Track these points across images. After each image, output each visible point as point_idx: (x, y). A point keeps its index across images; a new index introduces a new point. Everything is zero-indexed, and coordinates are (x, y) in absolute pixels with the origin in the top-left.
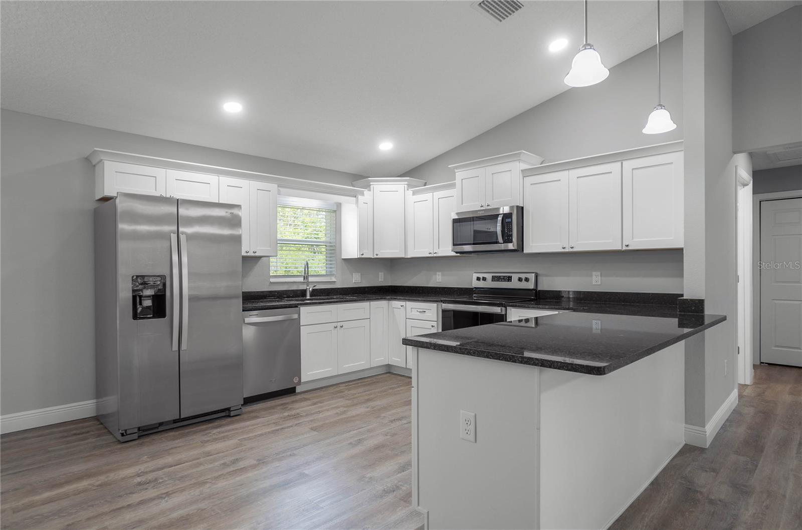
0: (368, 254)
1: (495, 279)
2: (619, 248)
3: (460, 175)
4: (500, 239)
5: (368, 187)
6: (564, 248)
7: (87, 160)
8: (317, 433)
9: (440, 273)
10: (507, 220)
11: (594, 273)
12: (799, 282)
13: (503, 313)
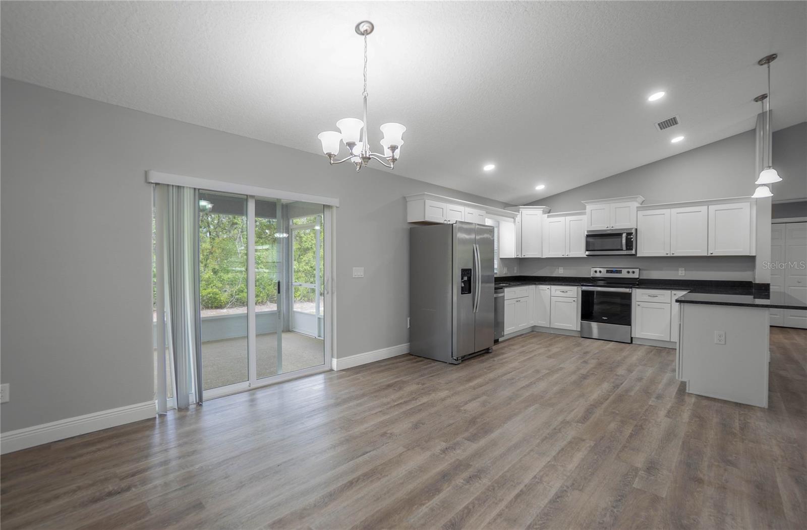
0: (520, 256)
1: (608, 272)
2: (706, 255)
3: (589, 207)
4: (624, 248)
5: (518, 211)
6: (667, 254)
7: (405, 198)
8: (554, 359)
9: (562, 268)
10: (629, 237)
11: (680, 269)
12: (805, 275)
13: (630, 292)
